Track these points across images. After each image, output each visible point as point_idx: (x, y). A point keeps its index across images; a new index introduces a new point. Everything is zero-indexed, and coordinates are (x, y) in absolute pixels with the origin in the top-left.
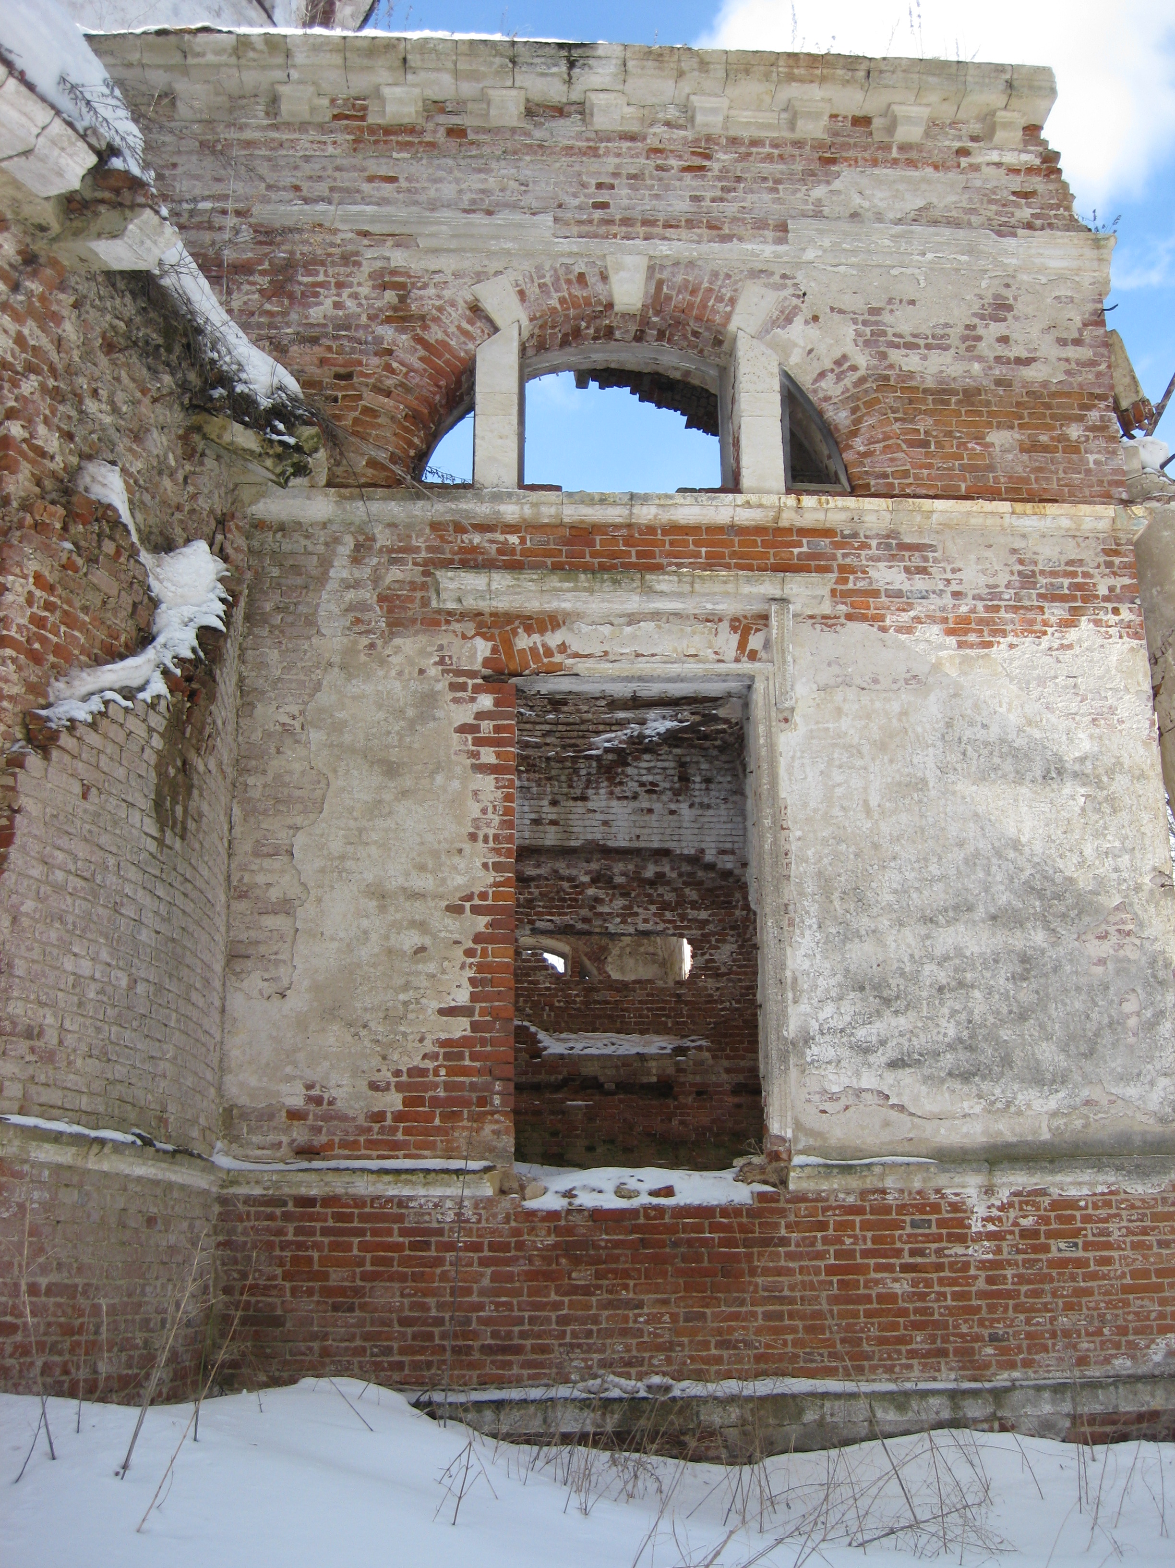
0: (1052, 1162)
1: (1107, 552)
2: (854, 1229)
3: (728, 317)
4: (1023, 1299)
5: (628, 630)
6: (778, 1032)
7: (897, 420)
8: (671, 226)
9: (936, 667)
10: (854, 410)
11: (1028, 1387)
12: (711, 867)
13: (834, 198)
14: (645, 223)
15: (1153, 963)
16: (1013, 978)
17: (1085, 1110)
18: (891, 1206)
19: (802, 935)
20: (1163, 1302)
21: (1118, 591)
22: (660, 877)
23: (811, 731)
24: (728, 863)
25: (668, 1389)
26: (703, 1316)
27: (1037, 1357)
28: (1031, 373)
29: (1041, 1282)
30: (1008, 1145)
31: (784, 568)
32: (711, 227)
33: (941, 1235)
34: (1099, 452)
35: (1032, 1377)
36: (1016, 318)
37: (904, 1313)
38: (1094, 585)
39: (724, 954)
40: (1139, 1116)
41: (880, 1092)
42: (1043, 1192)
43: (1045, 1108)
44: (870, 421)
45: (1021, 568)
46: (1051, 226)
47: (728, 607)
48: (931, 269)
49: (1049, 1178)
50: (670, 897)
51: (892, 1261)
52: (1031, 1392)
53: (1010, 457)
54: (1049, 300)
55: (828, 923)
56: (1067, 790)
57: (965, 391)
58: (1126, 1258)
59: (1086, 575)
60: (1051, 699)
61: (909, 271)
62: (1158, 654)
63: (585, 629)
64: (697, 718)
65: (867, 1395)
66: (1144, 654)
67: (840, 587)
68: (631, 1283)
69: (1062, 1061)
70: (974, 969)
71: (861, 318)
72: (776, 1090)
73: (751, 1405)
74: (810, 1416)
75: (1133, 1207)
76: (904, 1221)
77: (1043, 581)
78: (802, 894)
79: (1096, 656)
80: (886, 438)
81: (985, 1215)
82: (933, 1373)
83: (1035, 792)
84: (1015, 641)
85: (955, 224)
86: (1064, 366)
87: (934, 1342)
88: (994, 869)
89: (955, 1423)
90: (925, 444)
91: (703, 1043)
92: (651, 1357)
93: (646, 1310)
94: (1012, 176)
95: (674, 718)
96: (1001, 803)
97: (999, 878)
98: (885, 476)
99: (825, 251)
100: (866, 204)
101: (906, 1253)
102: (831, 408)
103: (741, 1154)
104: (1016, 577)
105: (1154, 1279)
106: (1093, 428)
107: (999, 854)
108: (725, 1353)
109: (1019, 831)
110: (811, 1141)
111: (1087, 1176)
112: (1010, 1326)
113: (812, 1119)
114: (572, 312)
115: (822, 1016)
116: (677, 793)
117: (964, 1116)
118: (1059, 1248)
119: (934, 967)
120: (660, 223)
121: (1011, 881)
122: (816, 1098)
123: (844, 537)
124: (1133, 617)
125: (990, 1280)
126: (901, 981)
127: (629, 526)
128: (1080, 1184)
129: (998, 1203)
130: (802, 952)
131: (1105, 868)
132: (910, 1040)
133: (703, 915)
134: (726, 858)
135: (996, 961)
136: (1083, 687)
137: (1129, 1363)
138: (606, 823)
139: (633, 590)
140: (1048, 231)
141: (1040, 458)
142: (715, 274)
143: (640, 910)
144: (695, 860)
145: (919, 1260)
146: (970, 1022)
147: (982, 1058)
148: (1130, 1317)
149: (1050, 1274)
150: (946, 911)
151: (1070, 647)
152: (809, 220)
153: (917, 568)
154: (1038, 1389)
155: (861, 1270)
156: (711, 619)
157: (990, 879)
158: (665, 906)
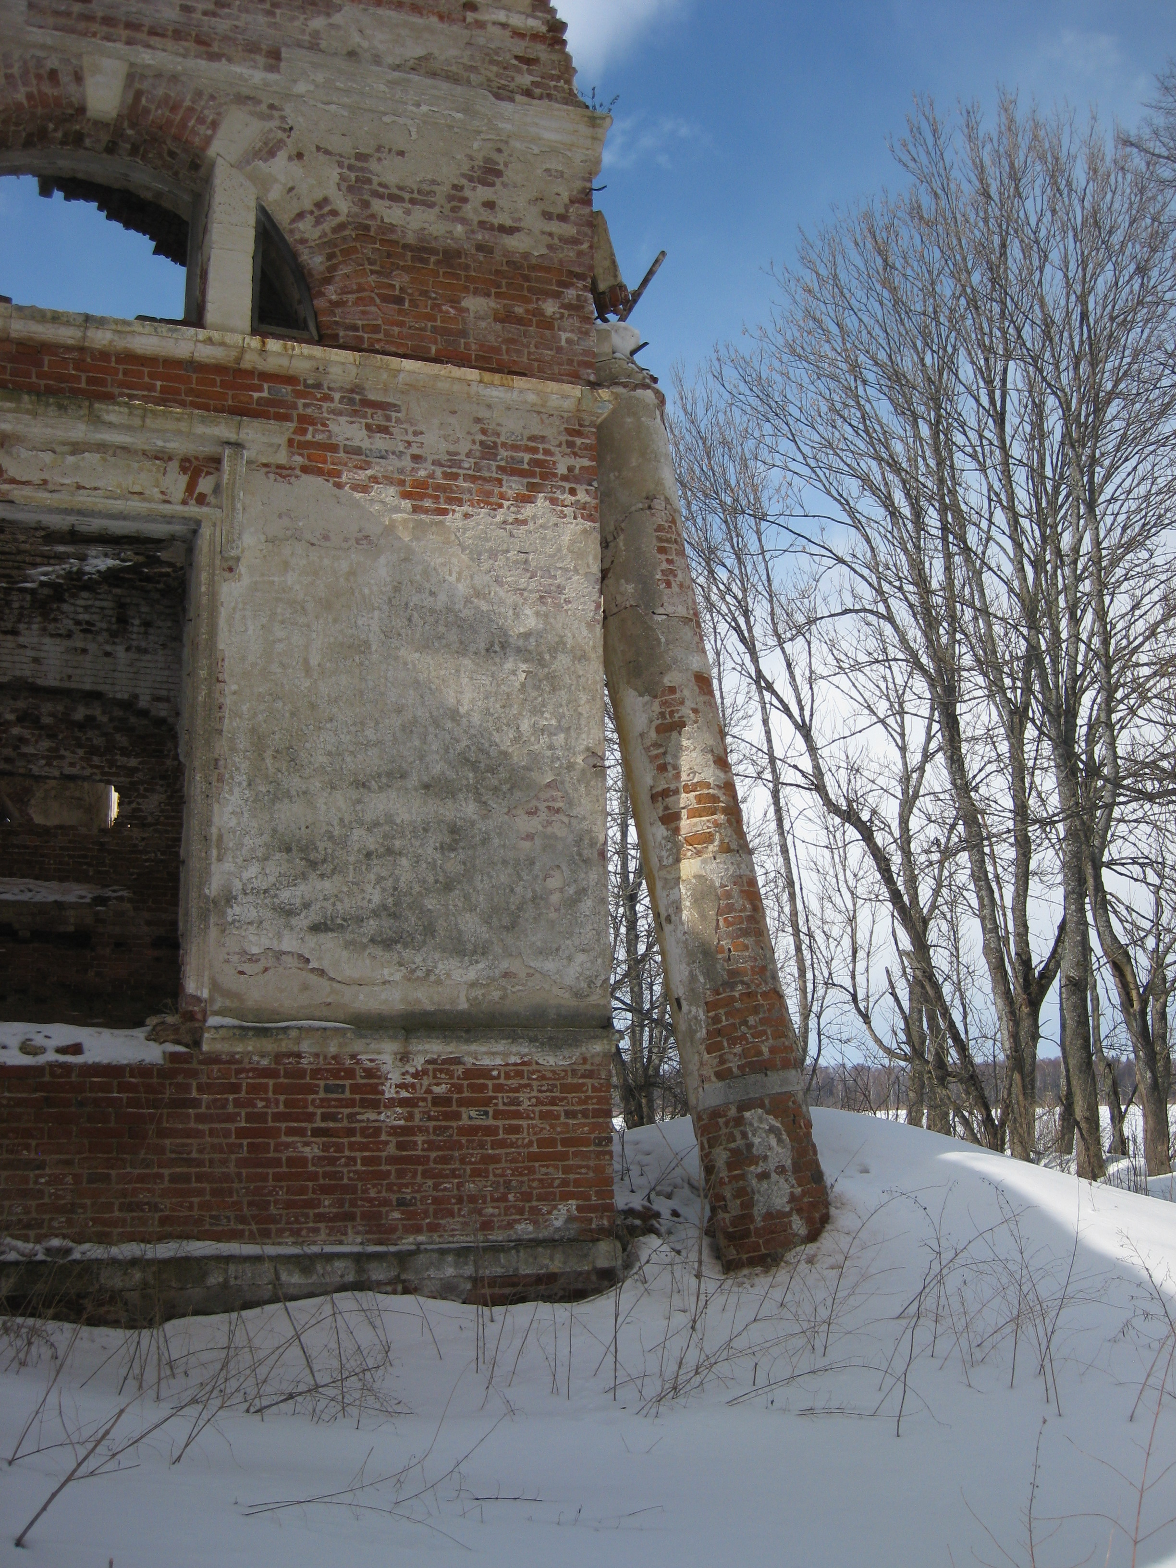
0: (468, 1031)
1: (570, 432)
2: (266, 1092)
3: (208, 140)
4: (432, 1165)
5: (71, 459)
6: (200, 887)
7: (372, 272)
8: (156, 34)
9: (390, 529)
10: (330, 257)
11: (432, 1250)
12: (144, 713)
13: (333, 32)
14: (129, 25)
15: (579, 841)
16: (442, 847)
17: (503, 982)
18: (305, 1070)
19: (231, 792)
20: (567, 1170)
21: (577, 471)
22: (90, 720)
23: (256, 583)
24: (162, 710)
25: (68, 1251)
26: (107, 1178)
27: (442, 1222)
28: (515, 243)
29: (451, 1149)
30: (425, 1014)
31: (242, 411)
32: (199, 41)
33: (354, 1100)
34: (572, 331)
35: (437, 1241)
36: (505, 185)
37: (313, 1177)
38: (554, 463)
39: (152, 803)
40: (556, 990)
41: (300, 956)
42: (457, 1061)
43: (465, 978)
44: (344, 270)
45: (483, 438)
46: (549, 97)
47: (177, 446)
48: (425, 122)
49: (465, 1048)
50: (99, 741)
51: (303, 1125)
52: (435, 1256)
53: (483, 324)
54: (539, 172)
55: (258, 781)
56: (509, 665)
57: (446, 252)
58: (534, 1126)
59: (547, 452)
60: (501, 573)
61: (401, 121)
62: (610, 538)
63: (24, 454)
64: (141, 559)
65: (272, 1258)
66: (596, 536)
67: (298, 438)
68: (33, 1143)
69: (484, 933)
70: (403, 836)
71: (346, 162)
72: (194, 949)
73: (154, 1268)
74: (214, 1279)
75: (543, 1078)
76: (318, 1086)
77: (503, 453)
78: (233, 749)
79: (549, 533)
80: (361, 289)
81: (399, 1081)
82: (339, 1237)
83: (478, 664)
84: (470, 510)
85: (454, 79)
86: (547, 239)
87: (341, 1206)
88: (430, 737)
89: (359, 1286)
90: (399, 301)
91: (125, 893)
92: (51, 1219)
93: (48, 1171)
94: (516, 40)
95: (116, 556)
96: (442, 672)
97: (434, 748)
98: (355, 328)
99: (317, 86)
100: (365, 44)
101: (318, 1118)
102: (306, 251)
103: (157, 1012)
104: (477, 447)
105: (560, 1148)
106: (568, 307)
107: (436, 724)
108: (129, 1215)
109: (458, 701)
110: (228, 1003)
111: (500, 1046)
112: (418, 1191)
113: (229, 980)
114: (39, 111)
115: (246, 875)
116: (113, 634)
117: (384, 983)
118: (470, 1116)
119: (363, 832)
120: (146, 29)
121: (447, 750)
122: (235, 959)
123: (306, 386)
124: (588, 499)
125: (400, 1146)
126: (330, 845)
127: (82, 349)
128: (494, 1054)
129: (412, 1070)
130: (230, 809)
131: (540, 745)
132: (334, 905)
133: (133, 762)
134: (161, 705)
135: (425, 830)
136: (533, 564)
137: (531, 1228)
138: (36, 660)
139: (80, 418)
140: (546, 102)
141: (513, 329)
142: (199, 94)
143: (67, 754)
144: (129, 705)
145: (331, 1125)
146: (395, 889)
147: (405, 926)
148: (535, 1184)
149: (459, 1142)
150: (379, 776)
151: (524, 522)
152: (304, 52)
153: (378, 426)
154: (443, 1252)
155: (273, 1133)
156: (162, 457)
157: (425, 747)
158: (93, 751)
